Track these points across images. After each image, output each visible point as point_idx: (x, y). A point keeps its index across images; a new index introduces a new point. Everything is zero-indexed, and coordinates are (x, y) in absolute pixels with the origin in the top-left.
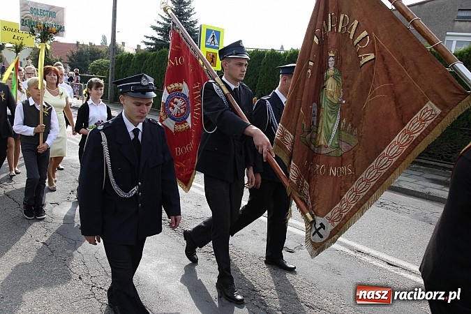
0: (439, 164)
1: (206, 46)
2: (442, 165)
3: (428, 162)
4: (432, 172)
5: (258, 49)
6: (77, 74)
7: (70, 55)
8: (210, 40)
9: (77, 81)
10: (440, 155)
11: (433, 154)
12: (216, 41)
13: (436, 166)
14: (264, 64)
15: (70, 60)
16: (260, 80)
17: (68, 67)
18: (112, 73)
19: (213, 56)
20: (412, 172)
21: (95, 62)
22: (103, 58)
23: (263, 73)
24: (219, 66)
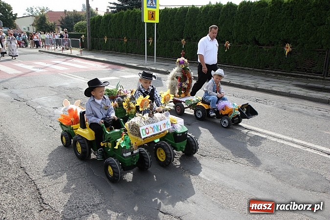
0: (304, 75)
2: (306, 75)
3: (296, 74)
4: (299, 81)
6: (66, 33)
7: (61, 20)
9: (66, 37)
10: (304, 69)
11: (300, 68)
12: (154, 3)
13: (302, 77)
14: (188, 16)
15: (61, 23)
16: (186, 27)
18: (89, 30)
19: (153, 13)
20: (285, 81)
21: (77, 23)
22: (83, 20)
23: (187, 22)
24: (157, 20)
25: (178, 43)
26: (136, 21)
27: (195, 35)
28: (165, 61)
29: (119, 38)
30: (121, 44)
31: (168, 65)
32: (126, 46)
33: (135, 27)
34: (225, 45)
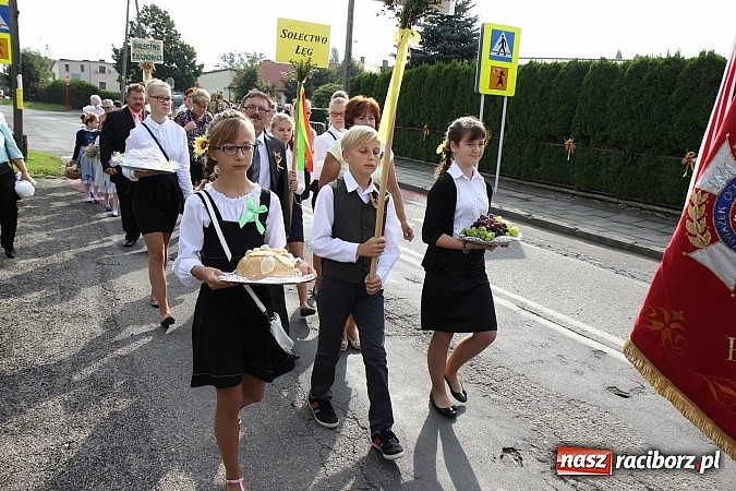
1: (491, 58)
5: (577, 59)
7: (286, 79)
8: (497, 47)
12: (507, 49)
14: (588, 82)
15: (287, 86)
16: (580, 110)
17: (283, 96)
19: (502, 73)
21: (320, 88)
22: (332, 82)
23: (585, 99)
24: (510, 90)
25: (556, 148)
26: (455, 88)
27: (602, 129)
28: (518, 187)
29: (411, 125)
30: (416, 139)
31: (527, 200)
32: (427, 146)
33: (452, 103)
34: (684, 160)
